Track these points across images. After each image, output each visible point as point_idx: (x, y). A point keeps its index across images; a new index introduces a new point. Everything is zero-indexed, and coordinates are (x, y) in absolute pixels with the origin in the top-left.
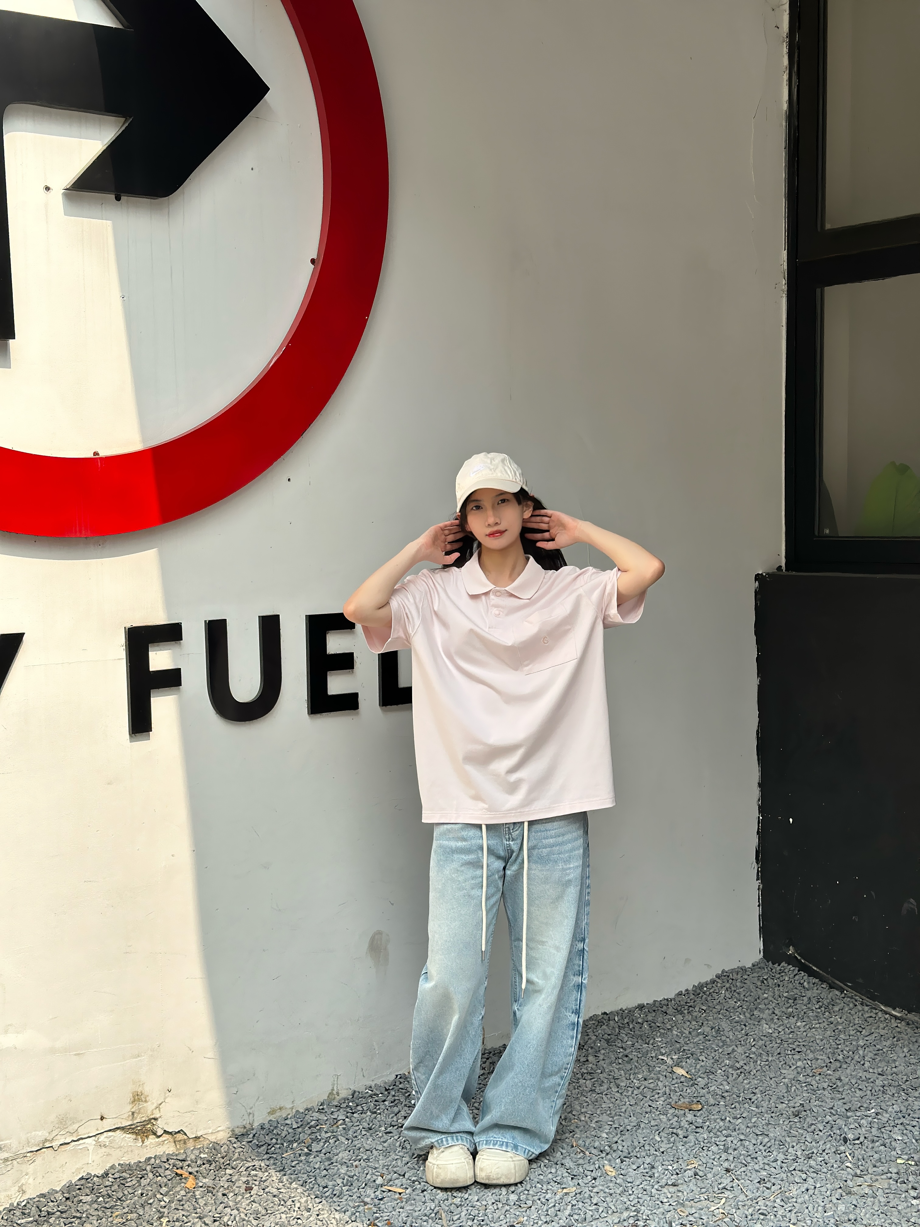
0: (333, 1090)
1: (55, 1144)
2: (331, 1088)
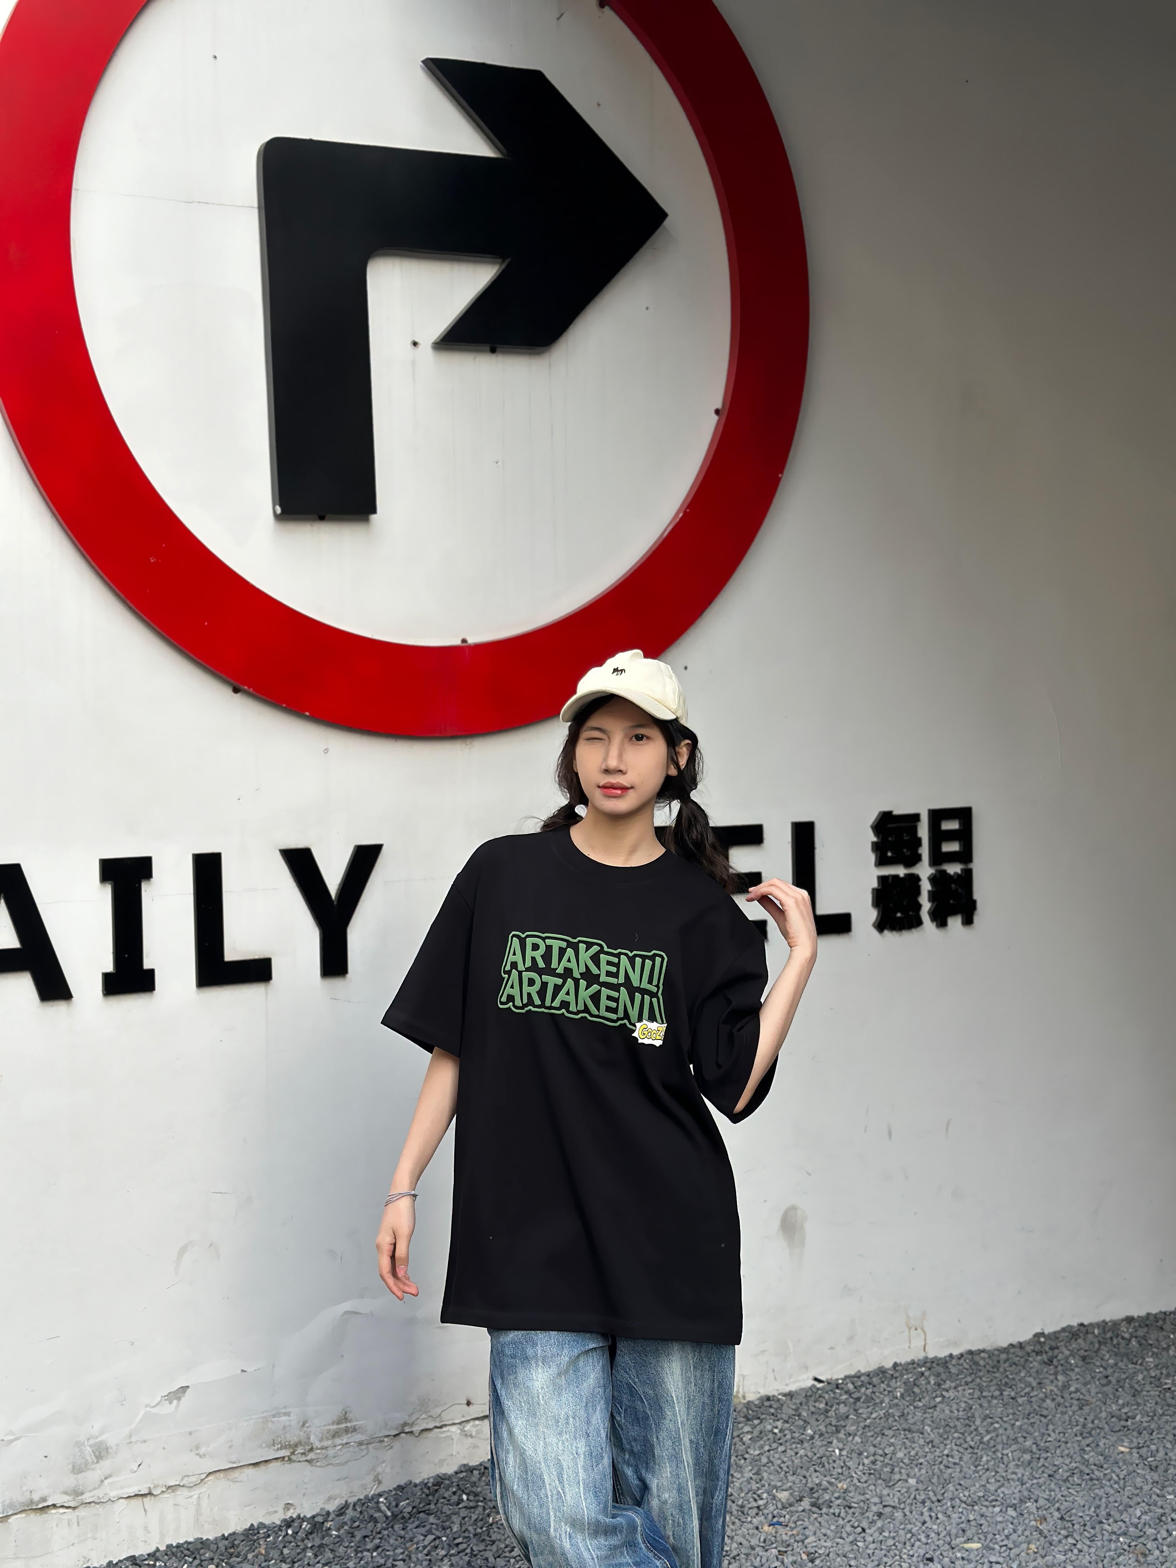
1: (416, 1429)
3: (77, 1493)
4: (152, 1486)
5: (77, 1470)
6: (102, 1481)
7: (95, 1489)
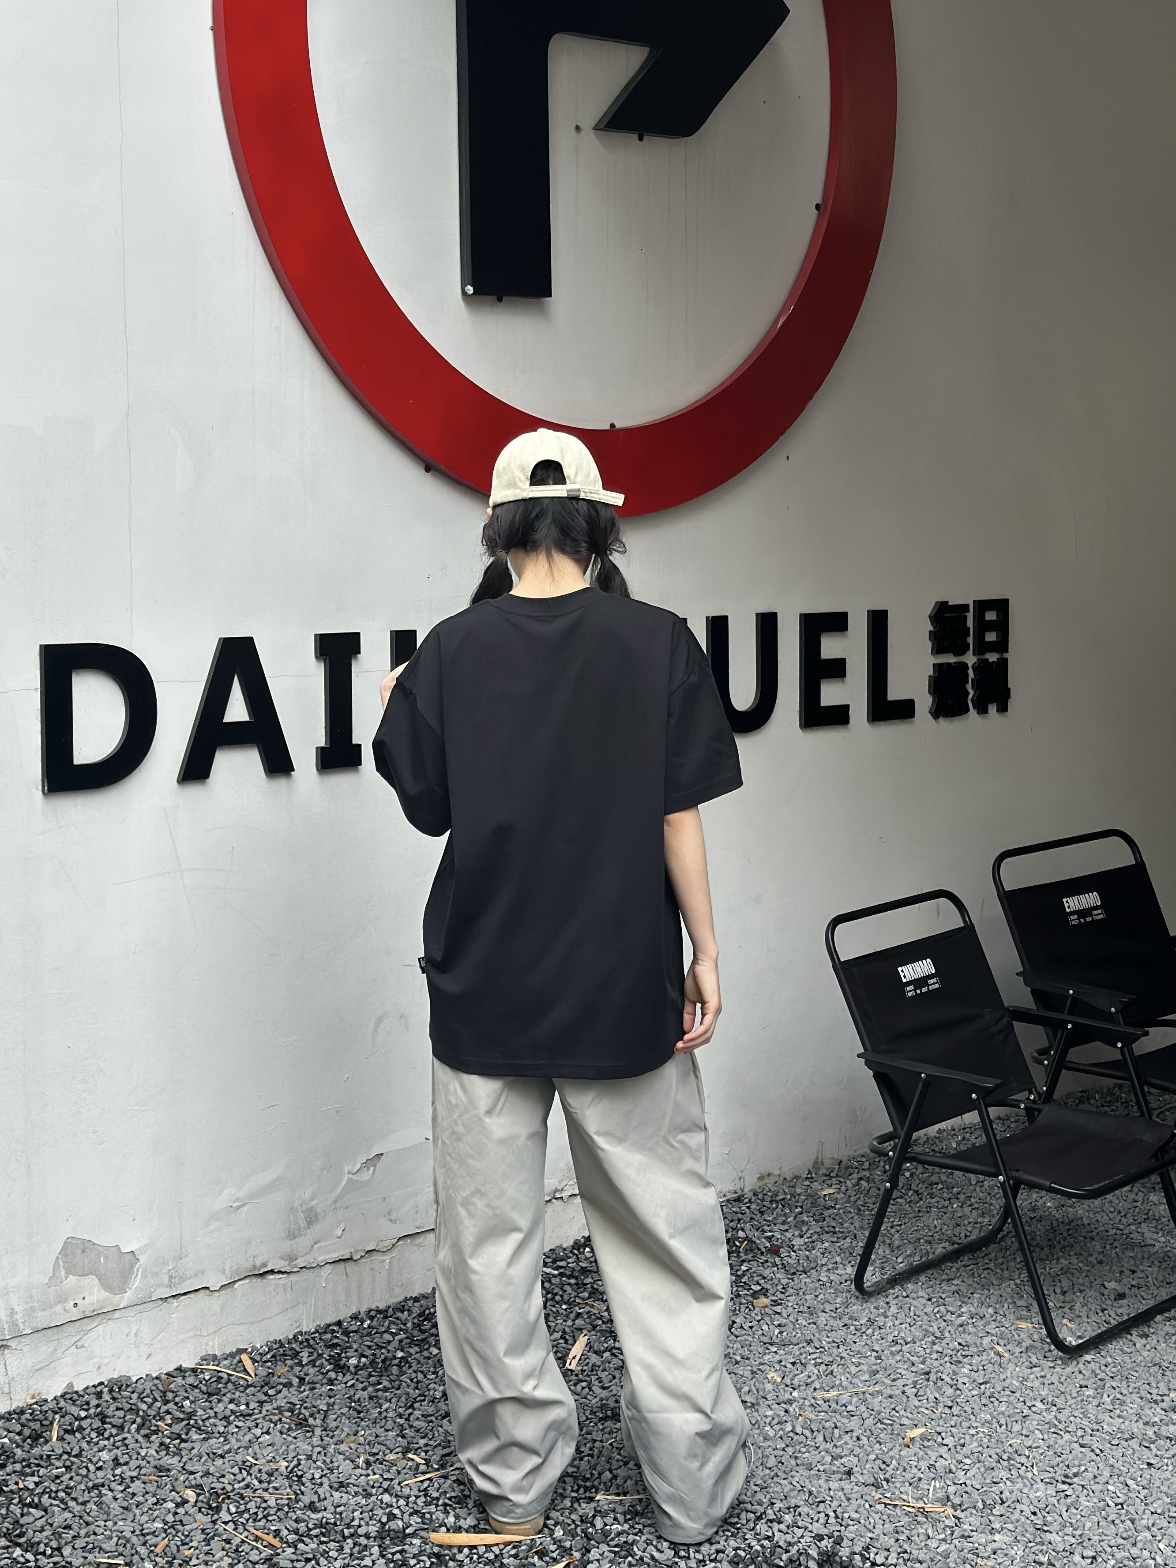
0: (818, 1158)
1: (565, 1194)
2: (815, 1156)
3: (292, 1258)
4: (352, 1250)
5: (292, 1235)
6: (312, 1246)
7: (306, 1254)
